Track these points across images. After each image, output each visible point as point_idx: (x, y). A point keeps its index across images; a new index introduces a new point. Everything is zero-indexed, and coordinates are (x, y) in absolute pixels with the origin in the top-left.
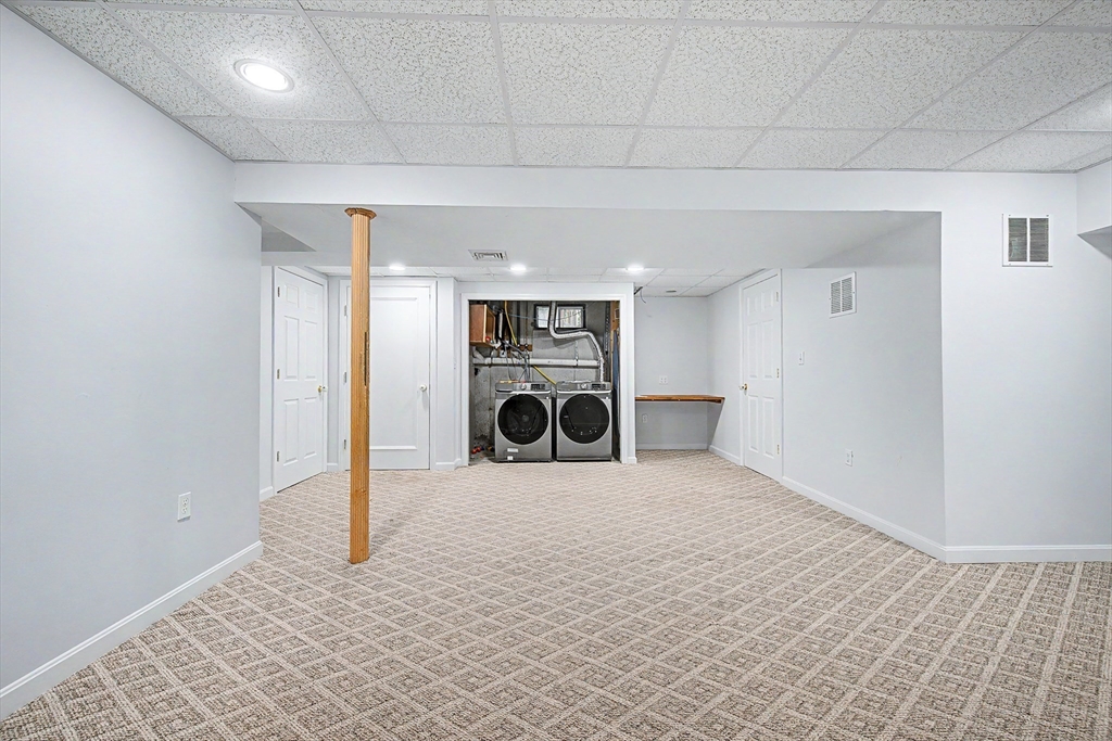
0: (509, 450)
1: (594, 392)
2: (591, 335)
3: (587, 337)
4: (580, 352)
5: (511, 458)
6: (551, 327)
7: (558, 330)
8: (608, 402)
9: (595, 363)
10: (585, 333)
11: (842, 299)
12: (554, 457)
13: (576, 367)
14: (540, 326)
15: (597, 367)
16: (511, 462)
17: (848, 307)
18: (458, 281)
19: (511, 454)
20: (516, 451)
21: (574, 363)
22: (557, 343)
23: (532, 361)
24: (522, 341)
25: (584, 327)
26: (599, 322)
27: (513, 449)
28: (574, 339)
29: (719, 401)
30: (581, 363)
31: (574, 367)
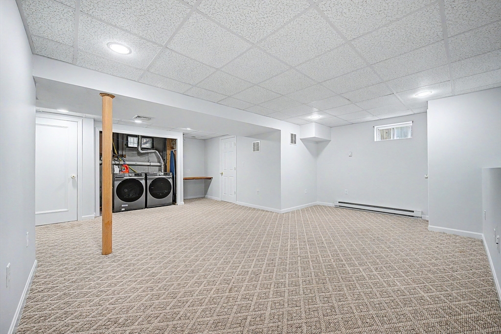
0: (122, 206)
1: (165, 176)
2: (157, 152)
3: (154, 152)
4: (151, 159)
5: (124, 209)
6: (139, 147)
7: (142, 149)
8: (171, 181)
9: (159, 164)
10: (154, 151)
11: (256, 147)
12: (146, 207)
13: (150, 166)
14: (129, 146)
15: (160, 166)
16: (123, 211)
17: (258, 150)
18: (95, 120)
19: (123, 207)
20: (127, 205)
21: (149, 164)
22: (140, 154)
23: (127, 163)
24: (120, 152)
25: (153, 148)
26: (160, 146)
27: (126, 205)
28: (148, 153)
29: (210, 179)
30: (152, 164)
31: (148, 166)
